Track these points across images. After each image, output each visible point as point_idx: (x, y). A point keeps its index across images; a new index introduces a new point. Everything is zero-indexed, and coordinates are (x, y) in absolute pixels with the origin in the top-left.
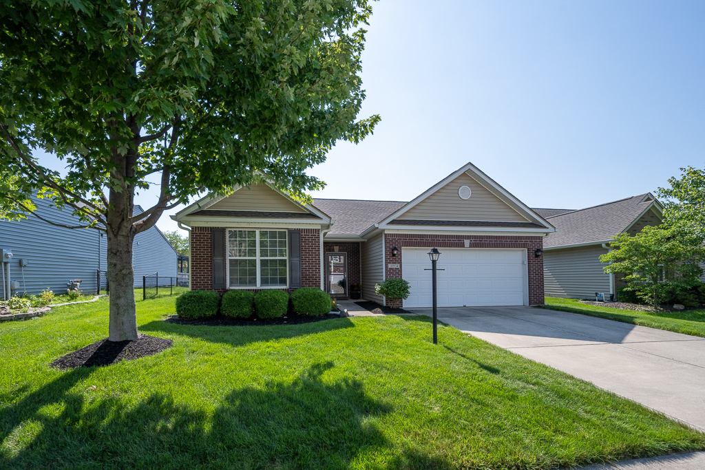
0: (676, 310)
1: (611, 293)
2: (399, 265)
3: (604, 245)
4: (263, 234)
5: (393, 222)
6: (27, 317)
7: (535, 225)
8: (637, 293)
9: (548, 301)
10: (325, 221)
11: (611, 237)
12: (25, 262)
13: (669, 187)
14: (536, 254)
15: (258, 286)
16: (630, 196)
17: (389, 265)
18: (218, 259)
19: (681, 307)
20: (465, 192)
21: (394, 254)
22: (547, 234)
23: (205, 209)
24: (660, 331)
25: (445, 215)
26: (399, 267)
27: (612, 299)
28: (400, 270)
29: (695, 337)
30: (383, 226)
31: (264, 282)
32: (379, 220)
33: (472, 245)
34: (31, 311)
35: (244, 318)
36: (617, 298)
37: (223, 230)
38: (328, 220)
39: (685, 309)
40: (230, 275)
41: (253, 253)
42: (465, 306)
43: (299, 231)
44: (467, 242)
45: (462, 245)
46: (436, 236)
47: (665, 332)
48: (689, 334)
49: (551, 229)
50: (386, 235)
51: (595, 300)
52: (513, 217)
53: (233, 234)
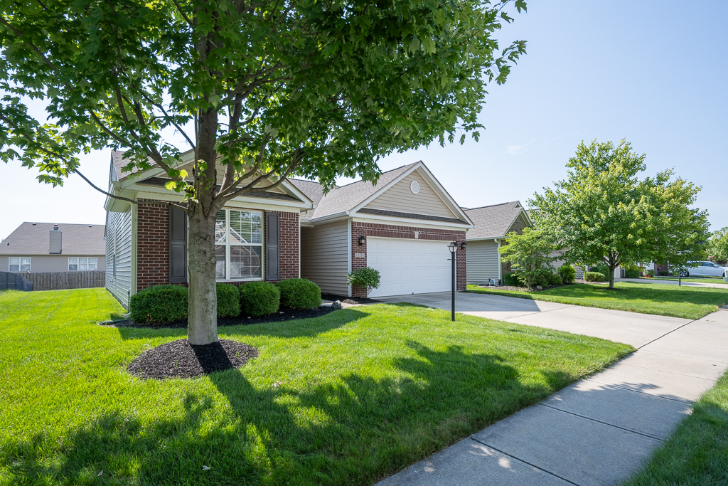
0: (539, 290)
1: (499, 279)
2: (364, 254)
3: (495, 240)
4: (234, 215)
5: (363, 211)
7: (461, 221)
8: (518, 278)
9: (470, 287)
10: (307, 205)
11: (498, 234)
13: (535, 199)
14: (461, 245)
15: (228, 278)
16: (506, 202)
17: (356, 254)
18: (179, 244)
19: (541, 288)
20: (416, 187)
21: (360, 243)
22: (467, 230)
23: (157, 176)
24: (550, 303)
25: (400, 207)
26: (364, 256)
27: (500, 283)
28: (365, 259)
29: (570, 305)
30: (353, 214)
32: (350, 208)
33: (421, 237)
35: (233, 317)
36: (503, 282)
38: (310, 204)
39: (543, 289)
42: (413, 294)
43: (278, 214)
44: (417, 234)
45: (413, 237)
46: (394, 227)
47: (554, 303)
48: (566, 303)
49: (472, 226)
50: (352, 223)
51: (488, 285)
52: (445, 213)
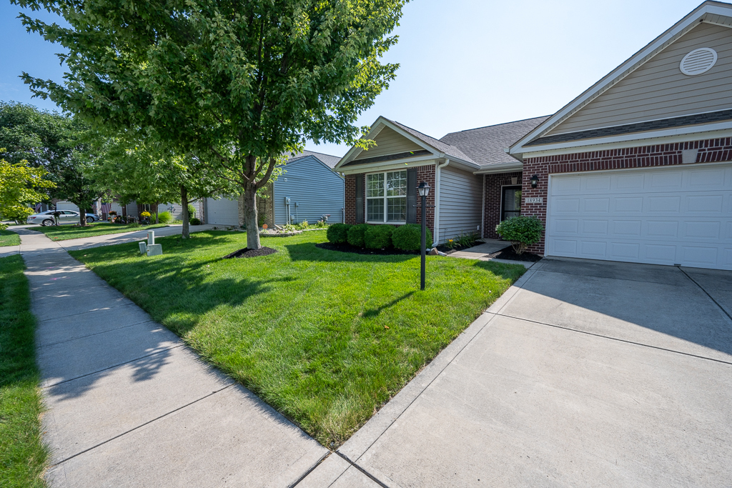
2: (541, 199)
4: (390, 175)
6: (294, 235)
12: (297, 204)
15: (385, 222)
17: (526, 198)
18: (359, 199)
21: (533, 185)
23: (354, 160)
25: (642, 114)
26: (541, 201)
28: (544, 205)
30: (516, 149)
31: (390, 218)
33: (698, 159)
34: (295, 232)
37: (363, 175)
40: (368, 212)
41: (382, 194)
42: (678, 266)
43: (415, 169)
44: (689, 154)
50: (524, 160)
53: (370, 177)
